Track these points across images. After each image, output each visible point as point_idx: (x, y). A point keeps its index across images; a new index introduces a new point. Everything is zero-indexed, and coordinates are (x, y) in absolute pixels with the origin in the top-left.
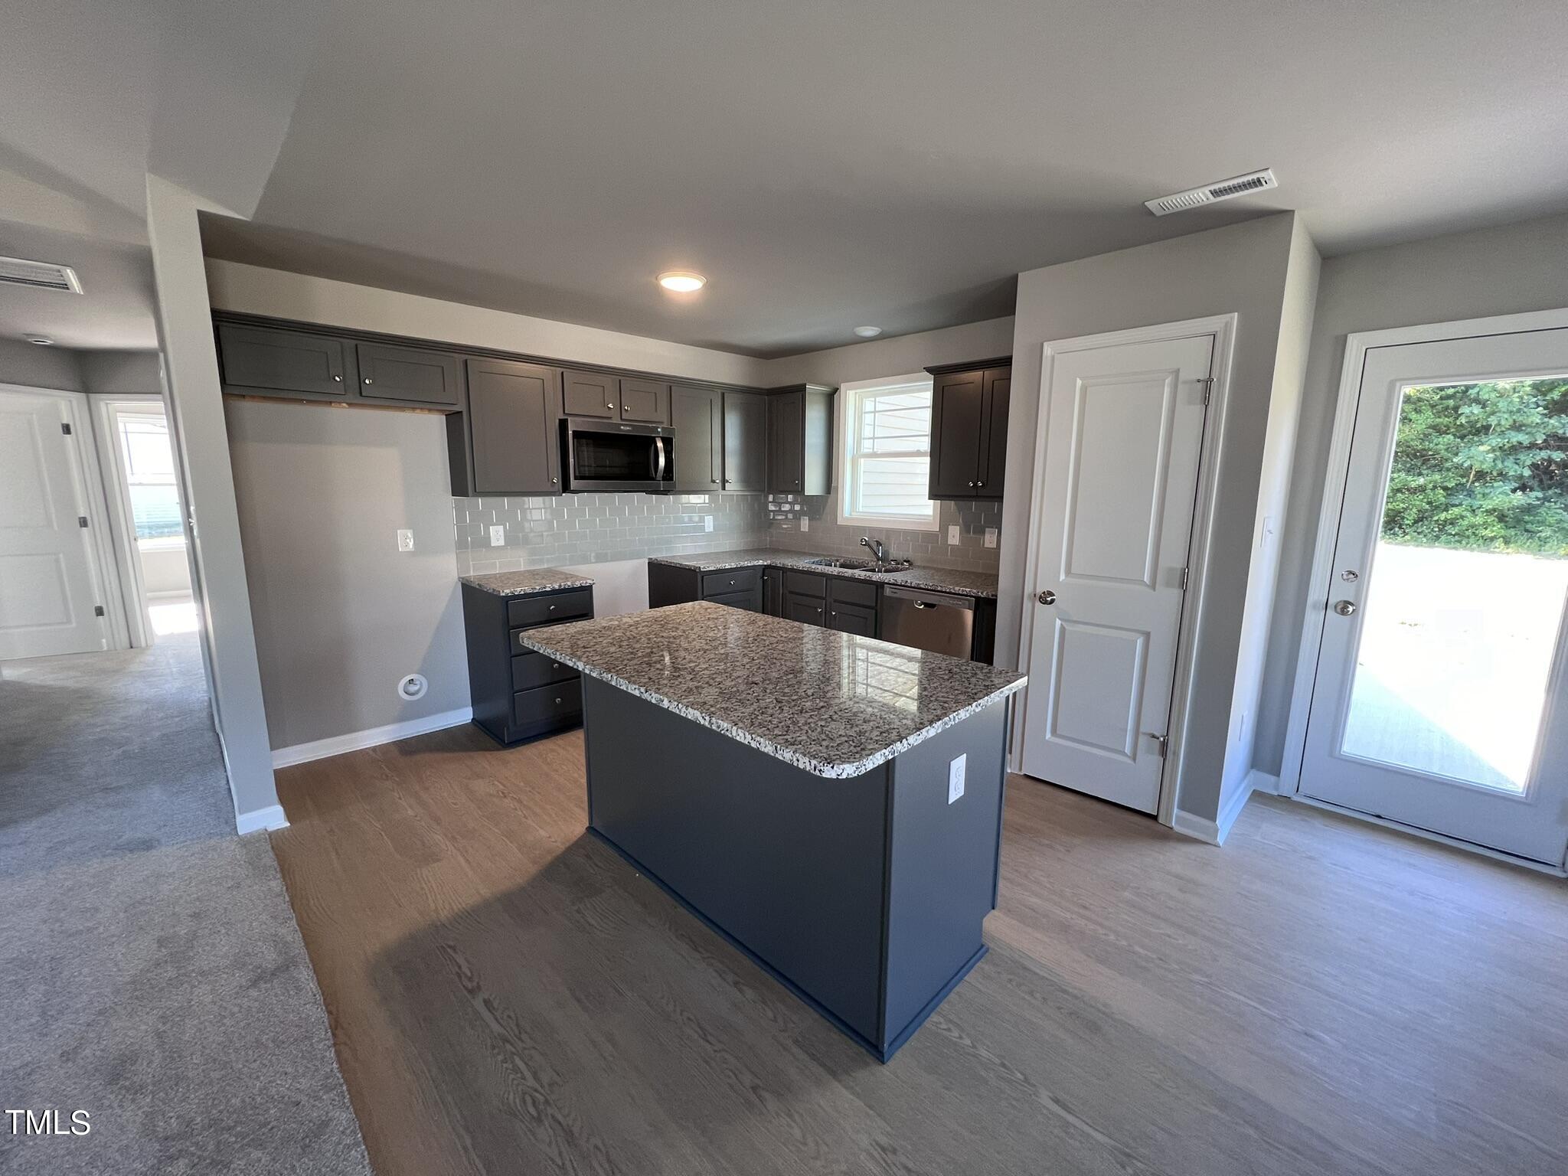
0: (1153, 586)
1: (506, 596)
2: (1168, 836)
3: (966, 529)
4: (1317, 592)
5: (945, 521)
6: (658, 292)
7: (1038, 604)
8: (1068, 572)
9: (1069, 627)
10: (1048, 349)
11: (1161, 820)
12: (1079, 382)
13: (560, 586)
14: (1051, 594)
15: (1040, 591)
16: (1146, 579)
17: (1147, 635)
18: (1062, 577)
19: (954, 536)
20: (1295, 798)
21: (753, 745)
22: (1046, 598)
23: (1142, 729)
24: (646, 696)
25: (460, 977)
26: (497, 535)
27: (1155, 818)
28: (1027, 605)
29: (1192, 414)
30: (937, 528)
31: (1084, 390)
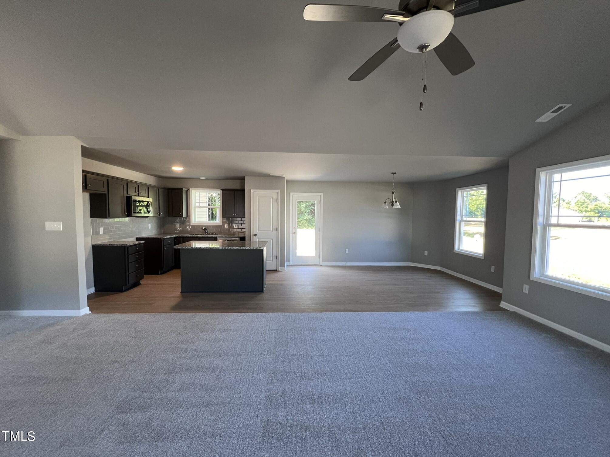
0: (273, 231)
2: (279, 271)
3: (229, 224)
4: (291, 232)
5: (224, 223)
7: (254, 237)
8: (259, 230)
9: (259, 240)
10: (252, 191)
11: (277, 270)
12: (258, 197)
14: (256, 234)
15: (254, 234)
16: (271, 229)
17: (272, 239)
19: (226, 226)
20: (292, 265)
22: (255, 235)
23: (273, 255)
26: (101, 230)
27: (276, 270)
28: (252, 237)
29: (275, 204)
30: (221, 224)
31: (259, 198)
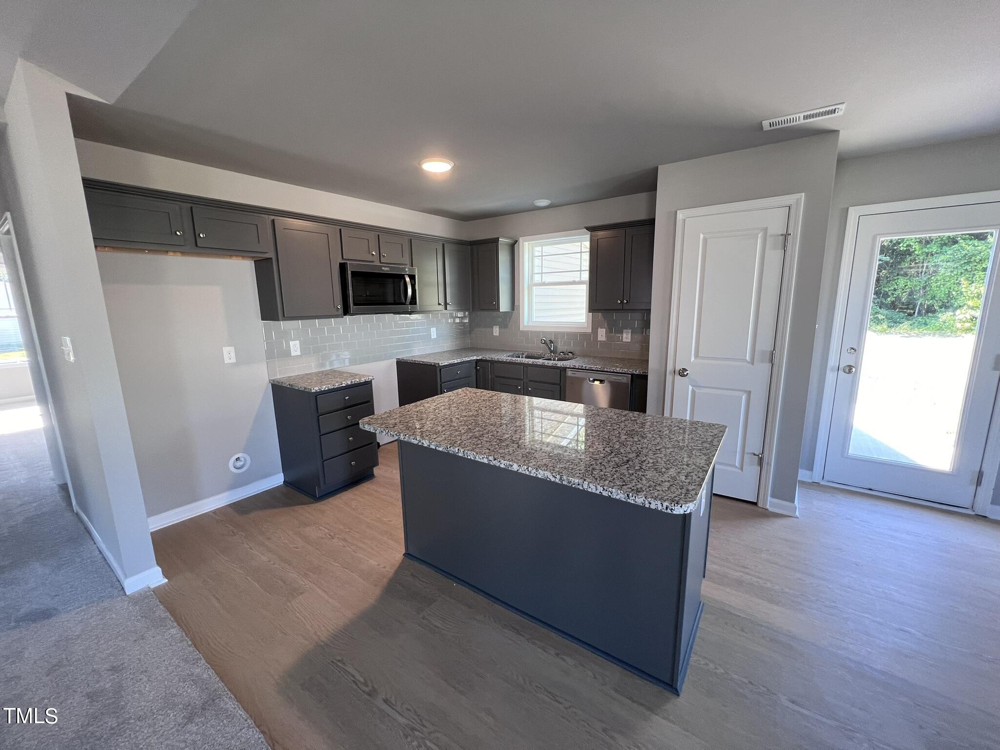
0: (753, 363)
1: (316, 392)
2: (767, 515)
3: (610, 330)
4: (832, 361)
5: (595, 326)
6: (418, 173)
7: (678, 377)
8: (697, 356)
9: (697, 391)
10: (680, 215)
11: (760, 504)
12: (702, 236)
13: (352, 382)
14: (685, 370)
15: (677, 369)
16: (748, 358)
17: (749, 393)
18: (693, 359)
19: (602, 335)
20: (822, 483)
21: (605, 494)
22: (682, 373)
23: (747, 450)
24: (496, 463)
25: (356, 684)
26: (295, 347)
27: (755, 504)
28: (669, 378)
29: (774, 256)
30: (590, 330)
31: (705, 241)
